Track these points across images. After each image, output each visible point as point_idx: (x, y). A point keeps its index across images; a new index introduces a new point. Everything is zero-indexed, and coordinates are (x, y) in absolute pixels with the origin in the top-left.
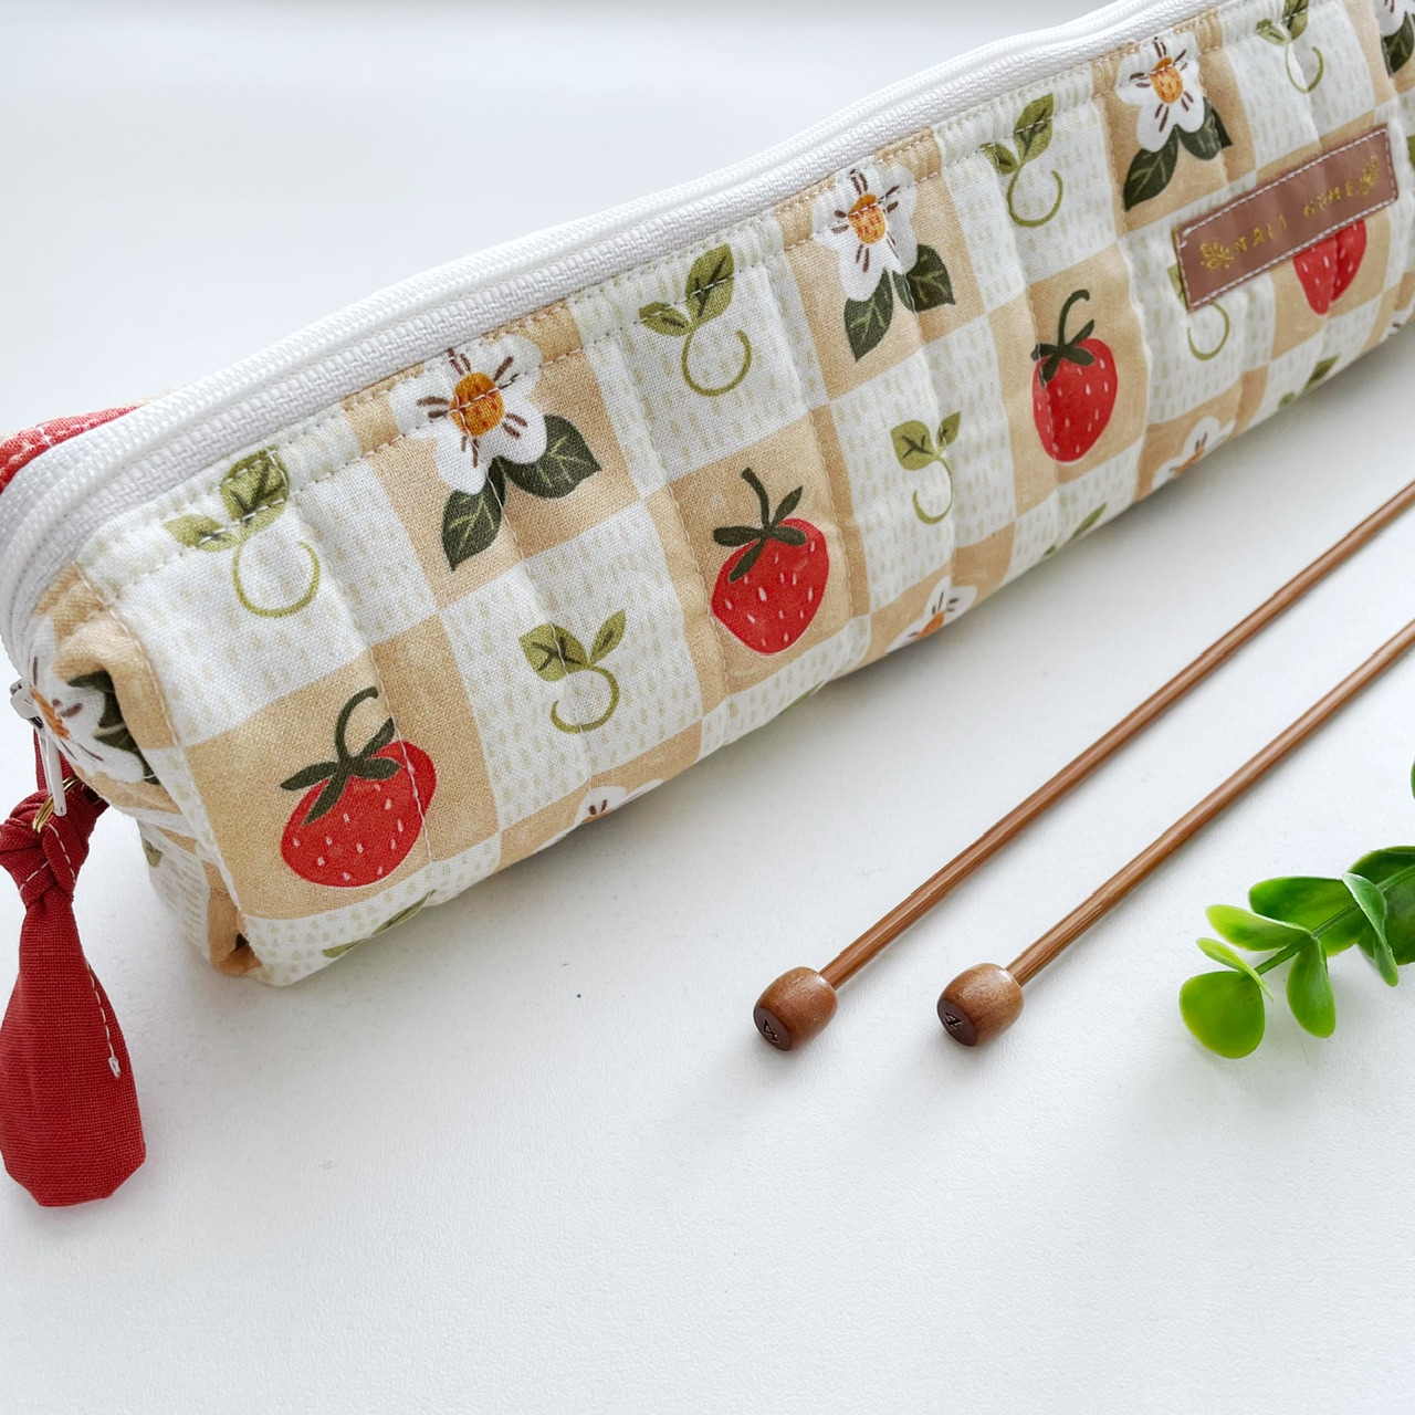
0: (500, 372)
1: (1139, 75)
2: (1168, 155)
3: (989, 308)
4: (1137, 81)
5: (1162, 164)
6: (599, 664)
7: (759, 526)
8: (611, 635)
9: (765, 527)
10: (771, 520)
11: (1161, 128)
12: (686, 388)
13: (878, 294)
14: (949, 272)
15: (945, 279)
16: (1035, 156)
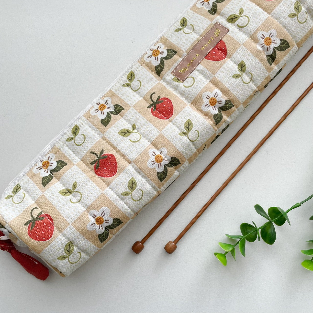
0: (48, 159)
1: (150, 56)
2: (162, 63)
3: (132, 106)
4: (150, 57)
5: (161, 65)
6: (75, 191)
7: (97, 159)
8: (75, 186)
9: (98, 158)
10: (99, 157)
11: (158, 60)
12: (77, 146)
13: (107, 116)
14: (121, 106)
15: (121, 107)
16: (133, 81)
